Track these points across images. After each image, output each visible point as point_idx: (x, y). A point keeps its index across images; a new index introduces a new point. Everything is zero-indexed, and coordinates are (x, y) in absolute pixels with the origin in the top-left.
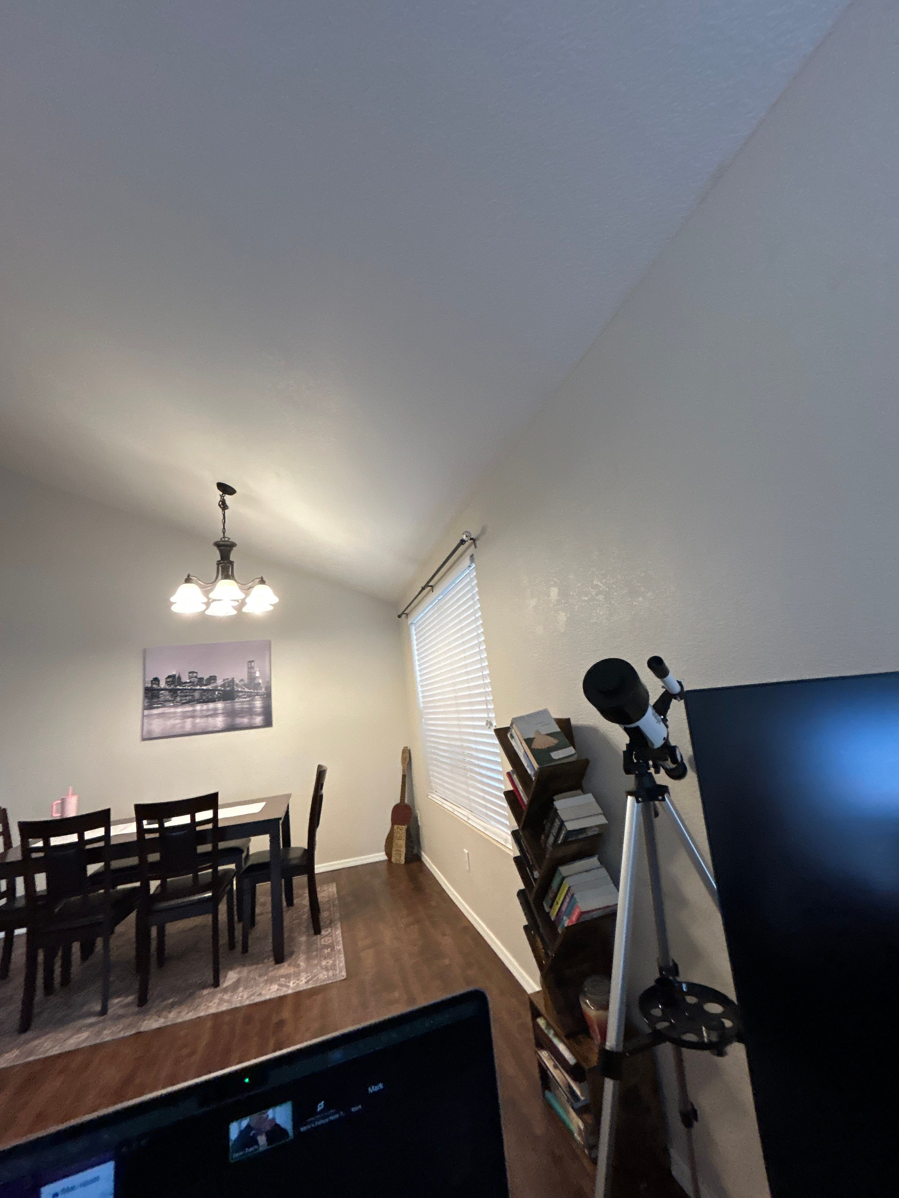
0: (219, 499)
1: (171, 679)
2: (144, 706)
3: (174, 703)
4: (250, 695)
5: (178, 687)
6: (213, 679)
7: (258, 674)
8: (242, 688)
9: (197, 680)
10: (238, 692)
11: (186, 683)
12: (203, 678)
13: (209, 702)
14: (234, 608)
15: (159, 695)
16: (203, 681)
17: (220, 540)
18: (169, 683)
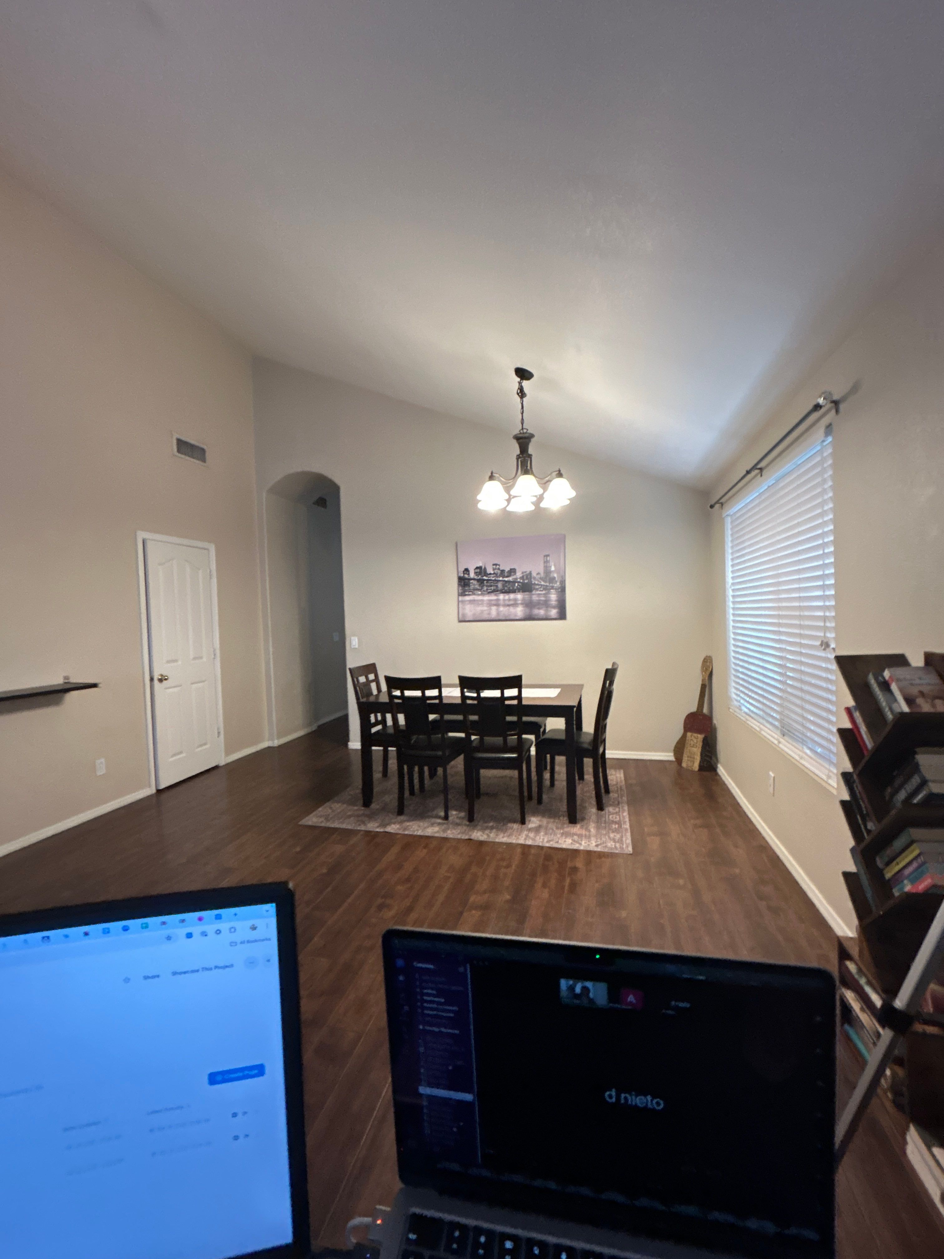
0: (517, 387)
1: (478, 570)
2: (458, 593)
3: (481, 592)
4: (546, 588)
5: (485, 578)
6: (512, 571)
7: (553, 568)
8: (538, 581)
9: (499, 572)
10: (535, 584)
11: (490, 574)
12: (505, 571)
13: (512, 593)
14: (533, 503)
15: (470, 584)
16: (504, 573)
17: (519, 432)
18: (477, 574)
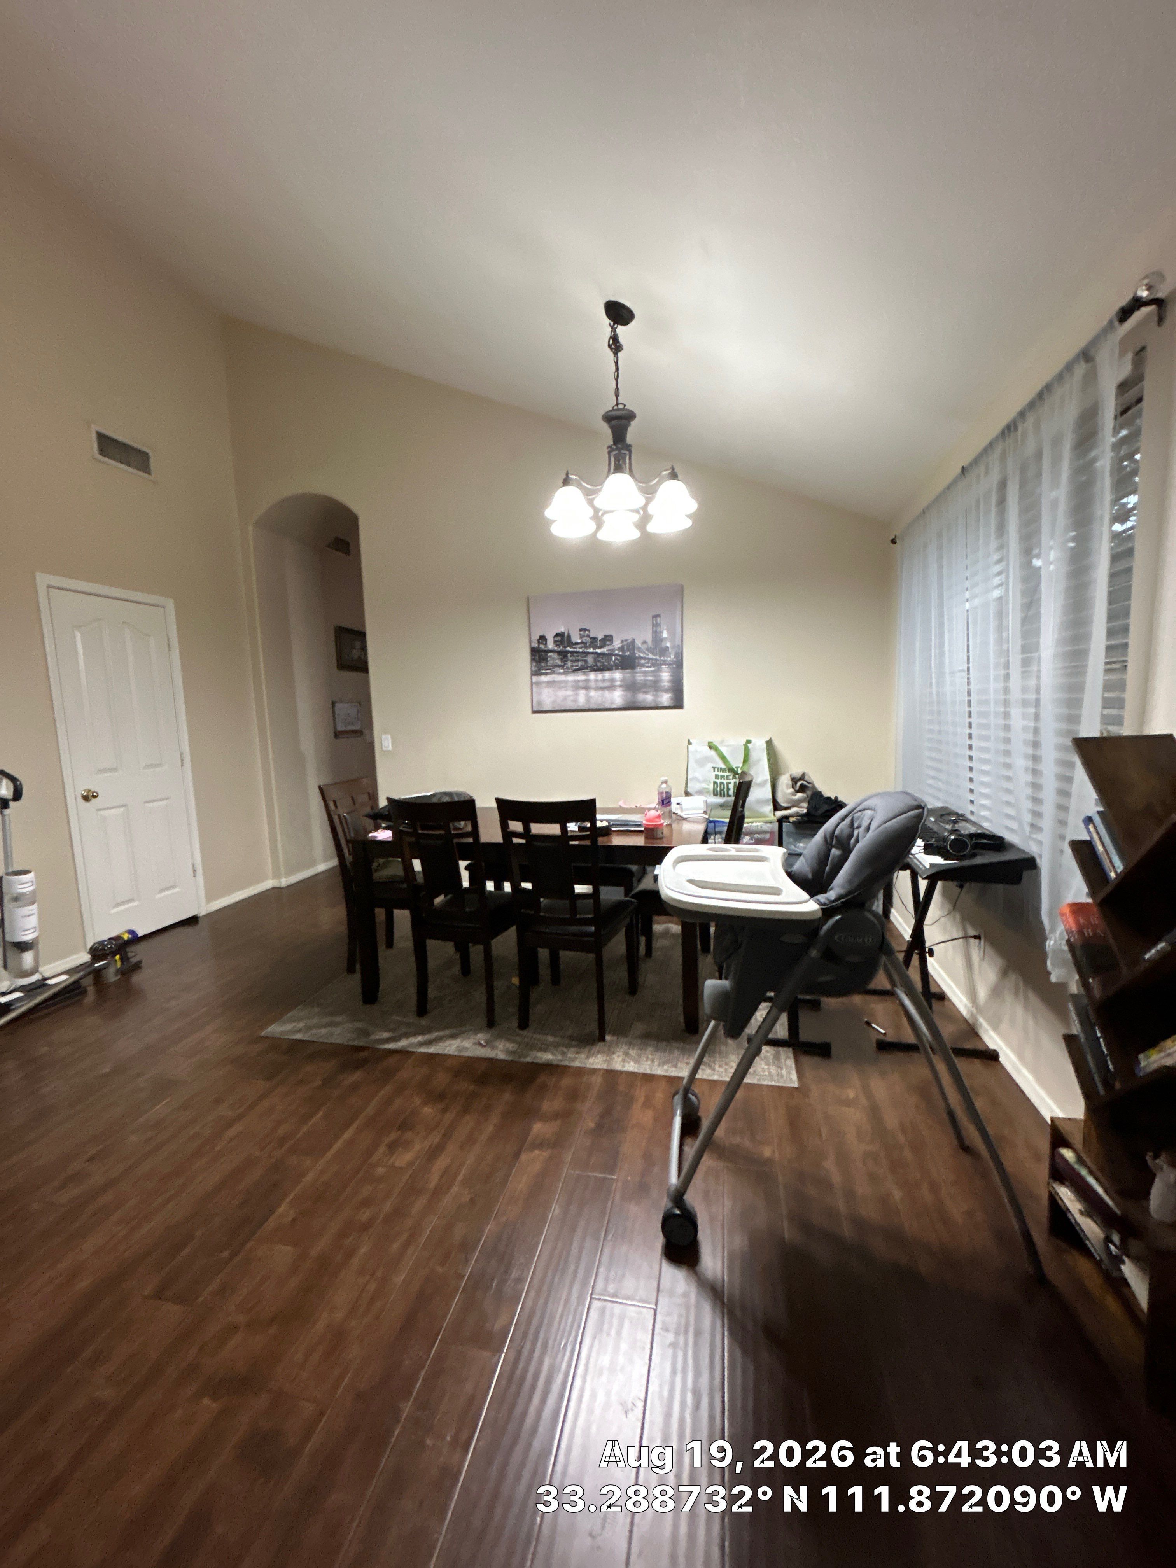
0: (608, 331)
1: (559, 638)
2: (532, 670)
3: (564, 669)
5: (568, 649)
6: (608, 639)
7: (665, 635)
8: (646, 654)
9: (589, 640)
10: (639, 658)
11: (577, 643)
12: (597, 638)
14: (634, 525)
15: (547, 658)
16: (597, 641)
17: (611, 409)
18: (558, 643)
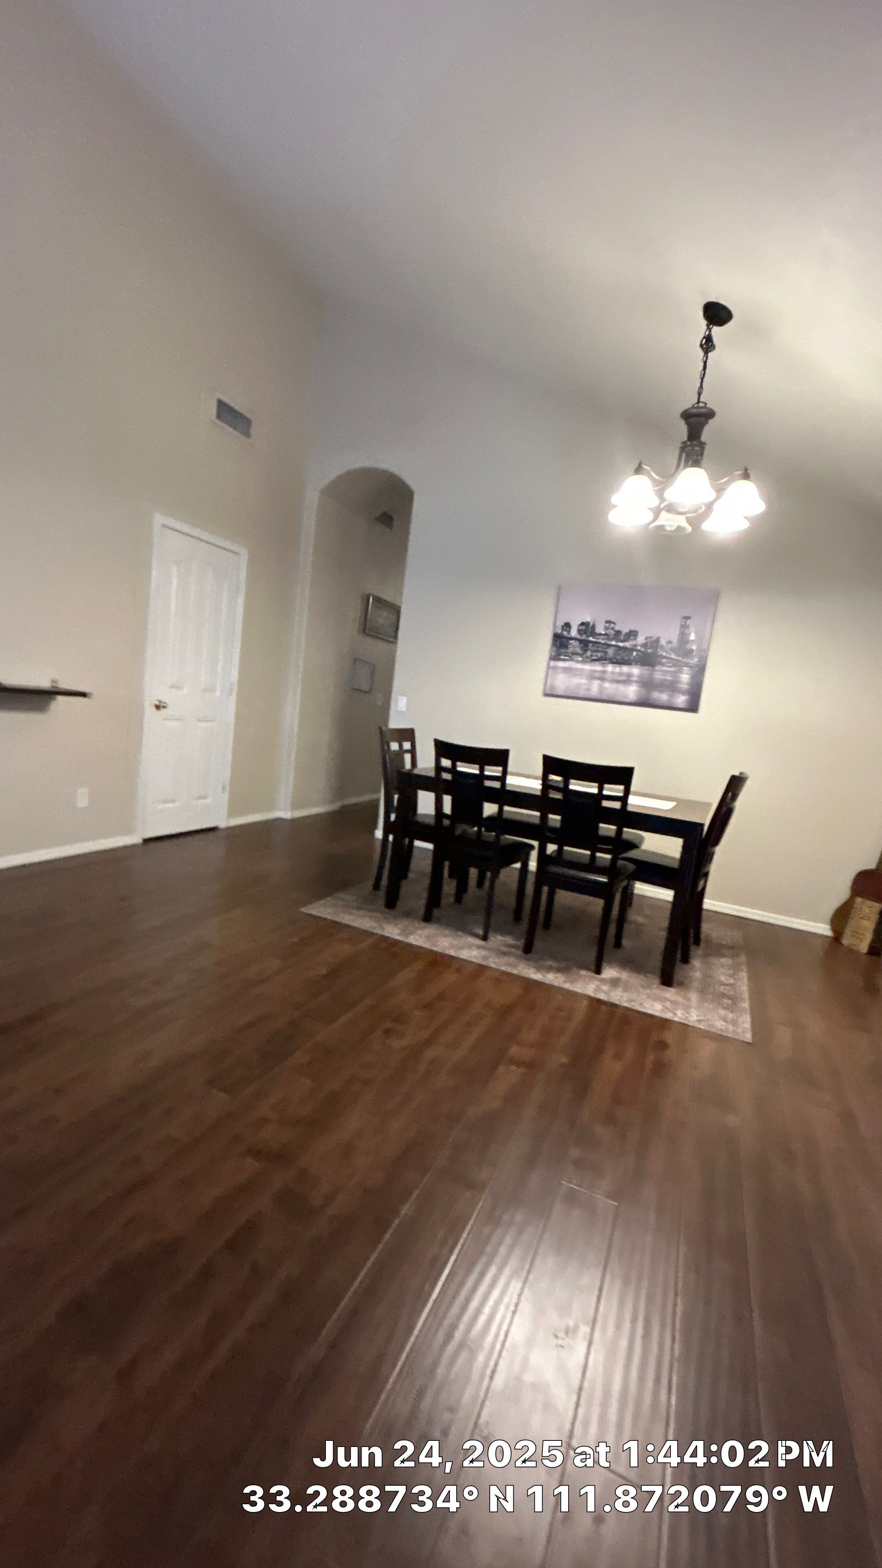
1: (583, 627)
2: (551, 655)
3: (583, 658)
5: (591, 639)
6: (633, 634)
7: (692, 637)
8: (667, 653)
9: (613, 632)
10: (661, 656)
11: (600, 634)
12: (621, 632)
13: (624, 664)
15: (568, 645)
16: (620, 636)
17: (691, 406)
18: (582, 632)
